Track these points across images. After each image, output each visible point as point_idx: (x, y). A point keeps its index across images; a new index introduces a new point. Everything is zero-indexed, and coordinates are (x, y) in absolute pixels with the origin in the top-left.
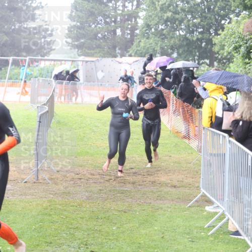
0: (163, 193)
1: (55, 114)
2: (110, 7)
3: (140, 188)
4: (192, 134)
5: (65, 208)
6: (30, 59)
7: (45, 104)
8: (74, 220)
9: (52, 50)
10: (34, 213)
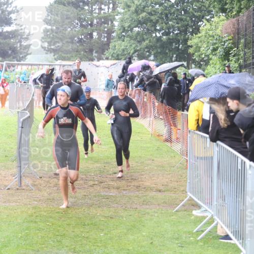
0: (148, 197)
1: (34, 119)
2: (85, 10)
3: (124, 192)
4: (174, 137)
5: (50, 214)
6: (6, 63)
7: (25, 110)
8: (60, 226)
9: (28, 54)
10: (19, 221)
